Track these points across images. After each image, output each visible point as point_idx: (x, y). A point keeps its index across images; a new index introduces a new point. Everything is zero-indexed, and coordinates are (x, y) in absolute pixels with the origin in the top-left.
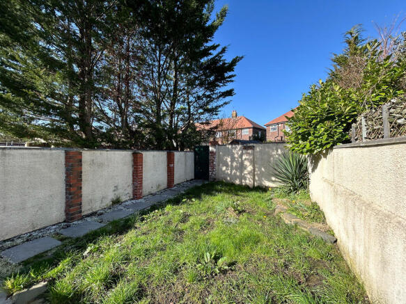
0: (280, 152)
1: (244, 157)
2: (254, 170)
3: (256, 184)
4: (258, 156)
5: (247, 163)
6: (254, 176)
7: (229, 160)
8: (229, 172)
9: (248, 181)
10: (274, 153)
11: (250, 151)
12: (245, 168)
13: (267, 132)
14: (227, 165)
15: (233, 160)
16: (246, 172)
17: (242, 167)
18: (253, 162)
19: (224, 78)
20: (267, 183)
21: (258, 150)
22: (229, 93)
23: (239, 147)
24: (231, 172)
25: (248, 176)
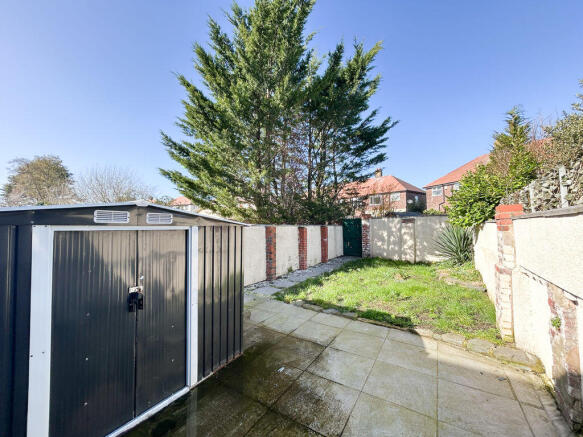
0: (443, 225)
1: (403, 231)
2: (415, 245)
3: (418, 260)
4: (419, 228)
5: (406, 237)
6: (415, 251)
7: (385, 234)
8: (385, 247)
9: (410, 257)
10: (438, 226)
11: (410, 225)
12: (405, 243)
13: (428, 197)
14: (382, 239)
15: (390, 234)
16: (405, 247)
17: (401, 241)
18: (414, 236)
19: (376, 143)
20: (430, 258)
21: (419, 223)
22: (380, 158)
23: (397, 220)
24: (388, 246)
25: (409, 251)
